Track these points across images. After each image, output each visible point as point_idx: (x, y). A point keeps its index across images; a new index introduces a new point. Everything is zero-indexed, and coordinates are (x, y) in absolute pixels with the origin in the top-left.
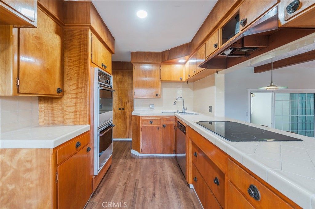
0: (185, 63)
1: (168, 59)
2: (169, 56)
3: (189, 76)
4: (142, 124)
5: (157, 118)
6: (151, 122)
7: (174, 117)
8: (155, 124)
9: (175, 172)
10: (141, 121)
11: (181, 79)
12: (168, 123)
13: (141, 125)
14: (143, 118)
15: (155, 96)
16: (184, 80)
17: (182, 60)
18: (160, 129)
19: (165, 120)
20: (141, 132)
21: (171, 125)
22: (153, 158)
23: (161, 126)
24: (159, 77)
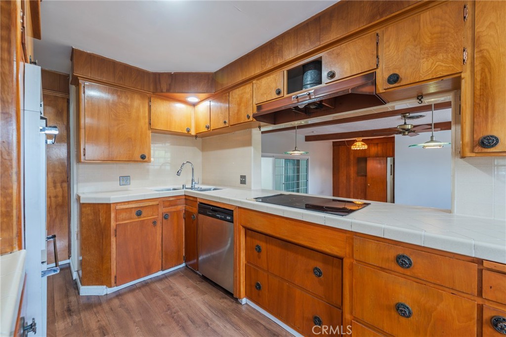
0: (194, 105)
1: (168, 91)
2: (170, 85)
3: (208, 127)
4: (116, 220)
5: (151, 204)
6: (139, 214)
7: (184, 197)
8: (147, 216)
9: (204, 293)
10: (113, 215)
11: (188, 131)
12: (173, 209)
13: (113, 224)
14: (118, 207)
15: (139, 159)
16: (193, 132)
17: (192, 99)
18: (159, 224)
19: (167, 204)
20: (113, 239)
21: (178, 212)
22: (146, 284)
23: (160, 217)
24: (147, 120)
